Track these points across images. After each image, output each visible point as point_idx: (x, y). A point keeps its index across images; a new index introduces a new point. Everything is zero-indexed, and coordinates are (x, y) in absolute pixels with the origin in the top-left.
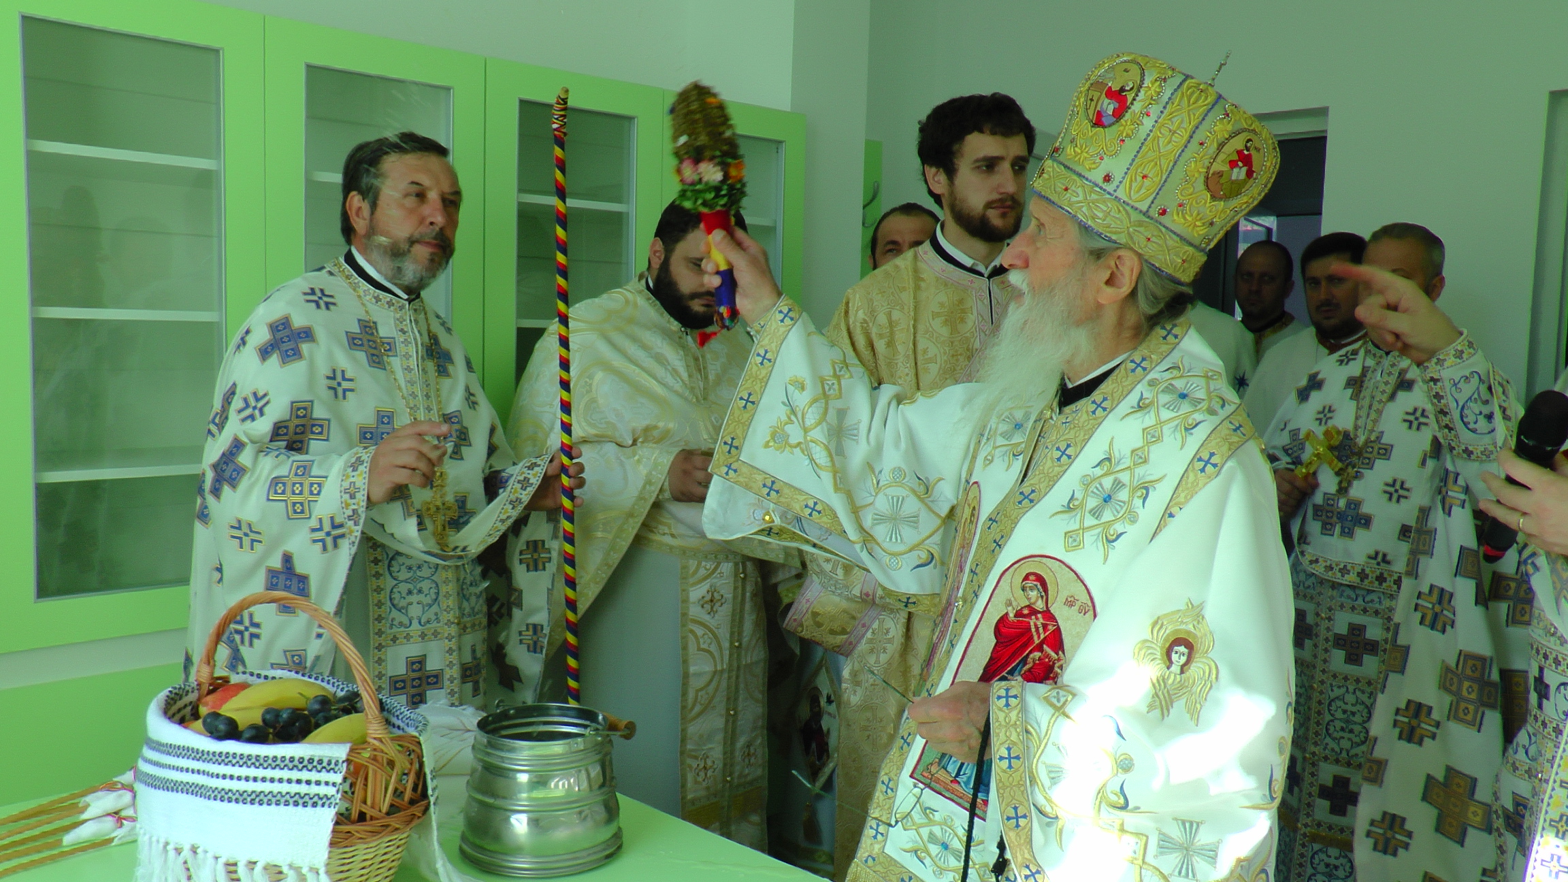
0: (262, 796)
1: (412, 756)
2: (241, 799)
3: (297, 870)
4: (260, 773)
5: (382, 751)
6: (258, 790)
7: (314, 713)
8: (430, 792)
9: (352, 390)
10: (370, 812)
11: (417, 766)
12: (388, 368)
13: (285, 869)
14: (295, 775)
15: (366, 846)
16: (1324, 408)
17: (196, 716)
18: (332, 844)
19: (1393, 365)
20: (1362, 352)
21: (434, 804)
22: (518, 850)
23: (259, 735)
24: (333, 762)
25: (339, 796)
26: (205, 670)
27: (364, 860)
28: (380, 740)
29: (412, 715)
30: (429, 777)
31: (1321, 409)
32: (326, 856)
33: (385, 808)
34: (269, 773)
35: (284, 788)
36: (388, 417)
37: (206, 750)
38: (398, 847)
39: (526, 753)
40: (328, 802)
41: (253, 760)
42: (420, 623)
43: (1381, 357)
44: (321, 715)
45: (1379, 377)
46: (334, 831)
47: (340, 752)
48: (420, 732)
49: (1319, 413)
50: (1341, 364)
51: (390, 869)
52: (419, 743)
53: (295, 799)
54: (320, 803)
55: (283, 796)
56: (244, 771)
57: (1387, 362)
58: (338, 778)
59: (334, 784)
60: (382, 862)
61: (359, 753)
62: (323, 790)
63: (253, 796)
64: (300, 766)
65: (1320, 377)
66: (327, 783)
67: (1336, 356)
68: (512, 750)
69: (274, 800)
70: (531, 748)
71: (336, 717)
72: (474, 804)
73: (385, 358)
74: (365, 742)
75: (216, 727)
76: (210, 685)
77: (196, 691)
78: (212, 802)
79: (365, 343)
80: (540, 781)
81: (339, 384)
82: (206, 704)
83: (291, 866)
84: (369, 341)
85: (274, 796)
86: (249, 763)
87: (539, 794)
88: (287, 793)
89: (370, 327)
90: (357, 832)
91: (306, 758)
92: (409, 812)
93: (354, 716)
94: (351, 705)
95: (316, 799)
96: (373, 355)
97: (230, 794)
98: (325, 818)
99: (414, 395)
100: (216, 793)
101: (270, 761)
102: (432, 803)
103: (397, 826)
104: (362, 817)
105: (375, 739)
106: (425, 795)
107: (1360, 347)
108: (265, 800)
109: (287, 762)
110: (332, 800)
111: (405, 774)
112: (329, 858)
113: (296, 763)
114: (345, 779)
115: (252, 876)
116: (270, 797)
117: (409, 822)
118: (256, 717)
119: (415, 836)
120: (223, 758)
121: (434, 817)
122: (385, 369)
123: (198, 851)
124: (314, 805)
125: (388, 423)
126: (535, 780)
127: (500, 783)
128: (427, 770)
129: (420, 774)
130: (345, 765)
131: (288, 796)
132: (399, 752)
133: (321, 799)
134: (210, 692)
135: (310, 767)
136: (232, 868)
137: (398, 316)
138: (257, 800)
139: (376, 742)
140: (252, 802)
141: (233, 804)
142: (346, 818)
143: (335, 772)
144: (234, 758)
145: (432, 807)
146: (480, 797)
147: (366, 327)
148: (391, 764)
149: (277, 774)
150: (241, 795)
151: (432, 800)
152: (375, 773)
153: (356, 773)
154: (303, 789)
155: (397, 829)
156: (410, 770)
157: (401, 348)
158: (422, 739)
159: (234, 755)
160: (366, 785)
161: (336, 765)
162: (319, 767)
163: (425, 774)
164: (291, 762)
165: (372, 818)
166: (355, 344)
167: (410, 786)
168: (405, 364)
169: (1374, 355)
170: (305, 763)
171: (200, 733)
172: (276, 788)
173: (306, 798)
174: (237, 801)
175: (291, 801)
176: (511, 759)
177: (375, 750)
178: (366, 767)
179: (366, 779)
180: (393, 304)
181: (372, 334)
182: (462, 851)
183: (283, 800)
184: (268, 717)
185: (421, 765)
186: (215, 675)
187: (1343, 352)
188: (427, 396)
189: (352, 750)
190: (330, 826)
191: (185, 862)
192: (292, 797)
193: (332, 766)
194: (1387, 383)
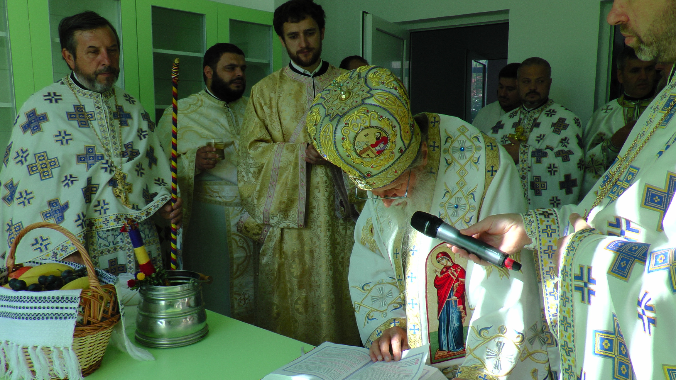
0: (39, 316)
1: (111, 295)
2: (28, 317)
3: (58, 349)
4: (38, 305)
5: (97, 292)
6: (37, 313)
7: (65, 277)
8: (120, 310)
9: (71, 139)
10: (92, 320)
11: (114, 299)
12: (91, 126)
13: (52, 349)
14: (55, 305)
15: (91, 336)
16: (504, 136)
17: (6, 282)
18: (75, 336)
19: (531, 117)
20: (519, 112)
21: (123, 316)
22: (161, 336)
23: (36, 288)
24: (74, 298)
25: (77, 313)
26: (10, 261)
27: (91, 343)
28: (96, 287)
29: (111, 277)
30: (120, 303)
31: (503, 137)
32: (72, 341)
33: (99, 318)
34: (42, 305)
35: (50, 311)
36: (92, 149)
37: (11, 296)
38: (107, 336)
39: (164, 292)
40: (72, 317)
41: (34, 299)
42: (113, 244)
43: (526, 113)
44: (68, 278)
45: (526, 122)
46: (75, 330)
47: (77, 293)
48: (115, 284)
49: (502, 138)
50: (510, 118)
51: (103, 347)
52: (114, 288)
53: (55, 316)
54: (68, 317)
55: (49, 315)
56: (30, 305)
57: (528, 115)
58: (76, 305)
59: (74, 308)
60: (100, 343)
61: (86, 294)
62: (69, 311)
63: (35, 316)
64: (58, 301)
65: (502, 123)
66: (71, 308)
67: (508, 114)
68: (158, 291)
69: (45, 317)
70: (166, 289)
71: (75, 279)
72: (140, 316)
73: (89, 122)
74: (89, 288)
75: (15, 285)
76: (13, 268)
77: (6, 271)
78: (15, 320)
79: (77, 116)
80: (170, 305)
81: (64, 138)
82: (11, 277)
83: (55, 347)
84: (80, 115)
85: (45, 315)
86: (32, 300)
87: (170, 310)
88: (52, 313)
89: (81, 108)
90: (87, 330)
91: (60, 297)
92: (110, 320)
93: (84, 278)
94: (82, 273)
95: (66, 316)
96: (81, 121)
97: (23, 316)
98: (71, 324)
99: (106, 138)
100: (16, 315)
101: (42, 299)
102: (122, 315)
103: (106, 326)
104: (89, 323)
105: (93, 287)
106: (118, 312)
107: (518, 110)
108: (41, 317)
109: (51, 299)
110: (74, 316)
111: (109, 303)
112: (74, 343)
113: (55, 299)
114: (80, 306)
115: (35, 353)
116: (43, 315)
117: (110, 325)
118: (36, 281)
119: (115, 332)
120: (19, 299)
121: (123, 322)
122: (89, 127)
123: (9, 343)
124: (65, 318)
125: (92, 152)
126: (168, 304)
127: (152, 306)
128: (119, 301)
129: (116, 303)
130: (79, 299)
131: (52, 315)
132: (105, 292)
133: (68, 315)
134: (13, 271)
135: (62, 301)
136: (26, 350)
137: (95, 101)
138: (37, 317)
139: (94, 288)
140: (34, 319)
141: (25, 320)
142: (81, 324)
143: (75, 303)
144: (24, 299)
145: (122, 317)
146: (143, 313)
147: (78, 108)
148: (102, 298)
149: (46, 305)
150: (29, 316)
151: (122, 314)
152: (94, 302)
153: (85, 303)
154: (59, 311)
155: (105, 328)
156: (111, 301)
157: (98, 116)
158: (115, 286)
159: (24, 298)
160: (90, 308)
161: (75, 299)
162: (67, 301)
163: (118, 303)
164: (53, 299)
165: (94, 323)
166: (71, 117)
167: (111, 308)
168: (100, 123)
169: (524, 113)
170: (60, 299)
171: (8, 289)
172: (46, 311)
173: (61, 315)
174: (27, 318)
175: (54, 317)
176: (156, 295)
177: (94, 292)
178: (90, 300)
179: (90, 305)
180: (93, 96)
181: (82, 111)
182: (136, 338)
183: (49, 317)
184: (41, 279)
185: (116, 298)
186: (15, 264)
187: (511, 112)
188: (114, 137)
189: (82, 292)
190: (73, 328)
191: (3, 349)
192: (54, 315)
193: (73, 300)
194: (529, 124)
